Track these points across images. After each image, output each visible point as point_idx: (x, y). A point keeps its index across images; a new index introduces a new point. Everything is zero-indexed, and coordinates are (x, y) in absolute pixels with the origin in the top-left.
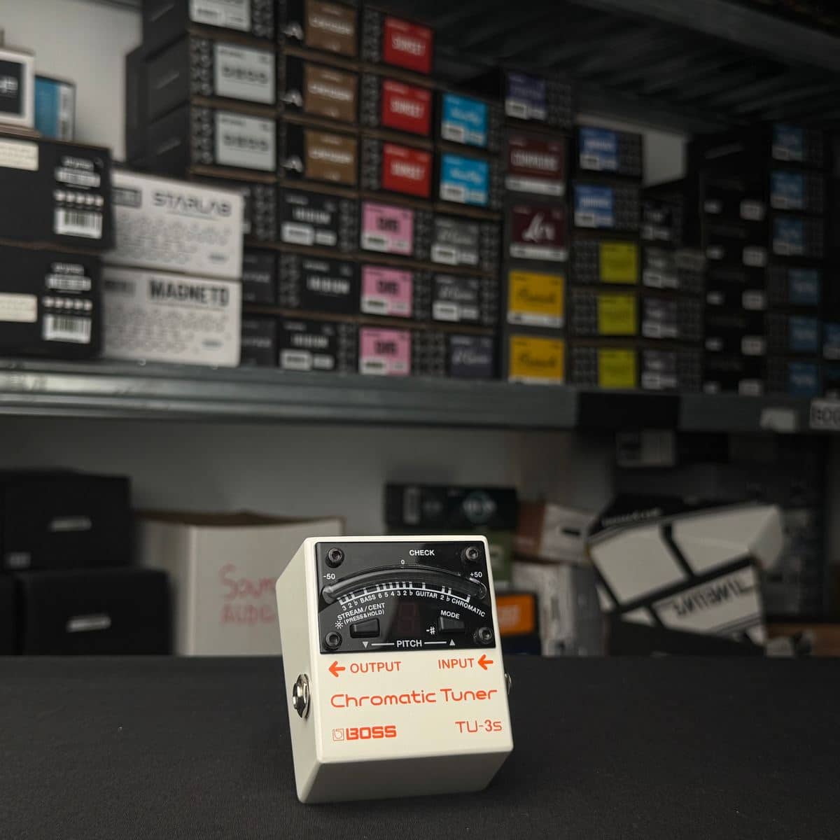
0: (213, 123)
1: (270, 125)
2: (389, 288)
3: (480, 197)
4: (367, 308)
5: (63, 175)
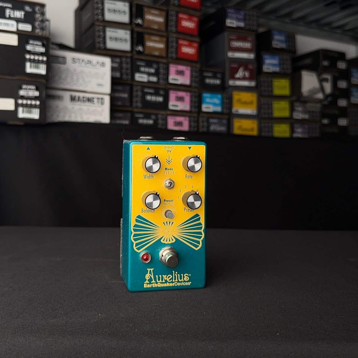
0: (104, 32)
1: (129, 32)
4: (171, 107)
5: (29, 48)
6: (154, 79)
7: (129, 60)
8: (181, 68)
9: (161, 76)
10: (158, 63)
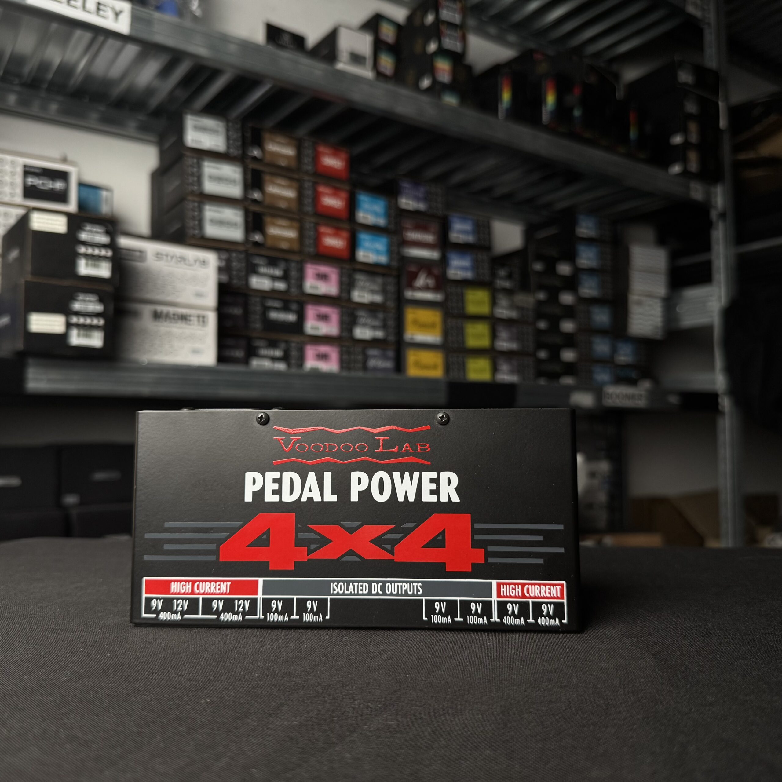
0: (201, 211)
1: (240, 213)
2: (323, 318)
3: (383, 259)
4: (308, 331)
5: (84, 236)
6: (281, 286)
7: (242, 256)
8: (324, 269)
9: (293, 281)
10: (287, 261)
